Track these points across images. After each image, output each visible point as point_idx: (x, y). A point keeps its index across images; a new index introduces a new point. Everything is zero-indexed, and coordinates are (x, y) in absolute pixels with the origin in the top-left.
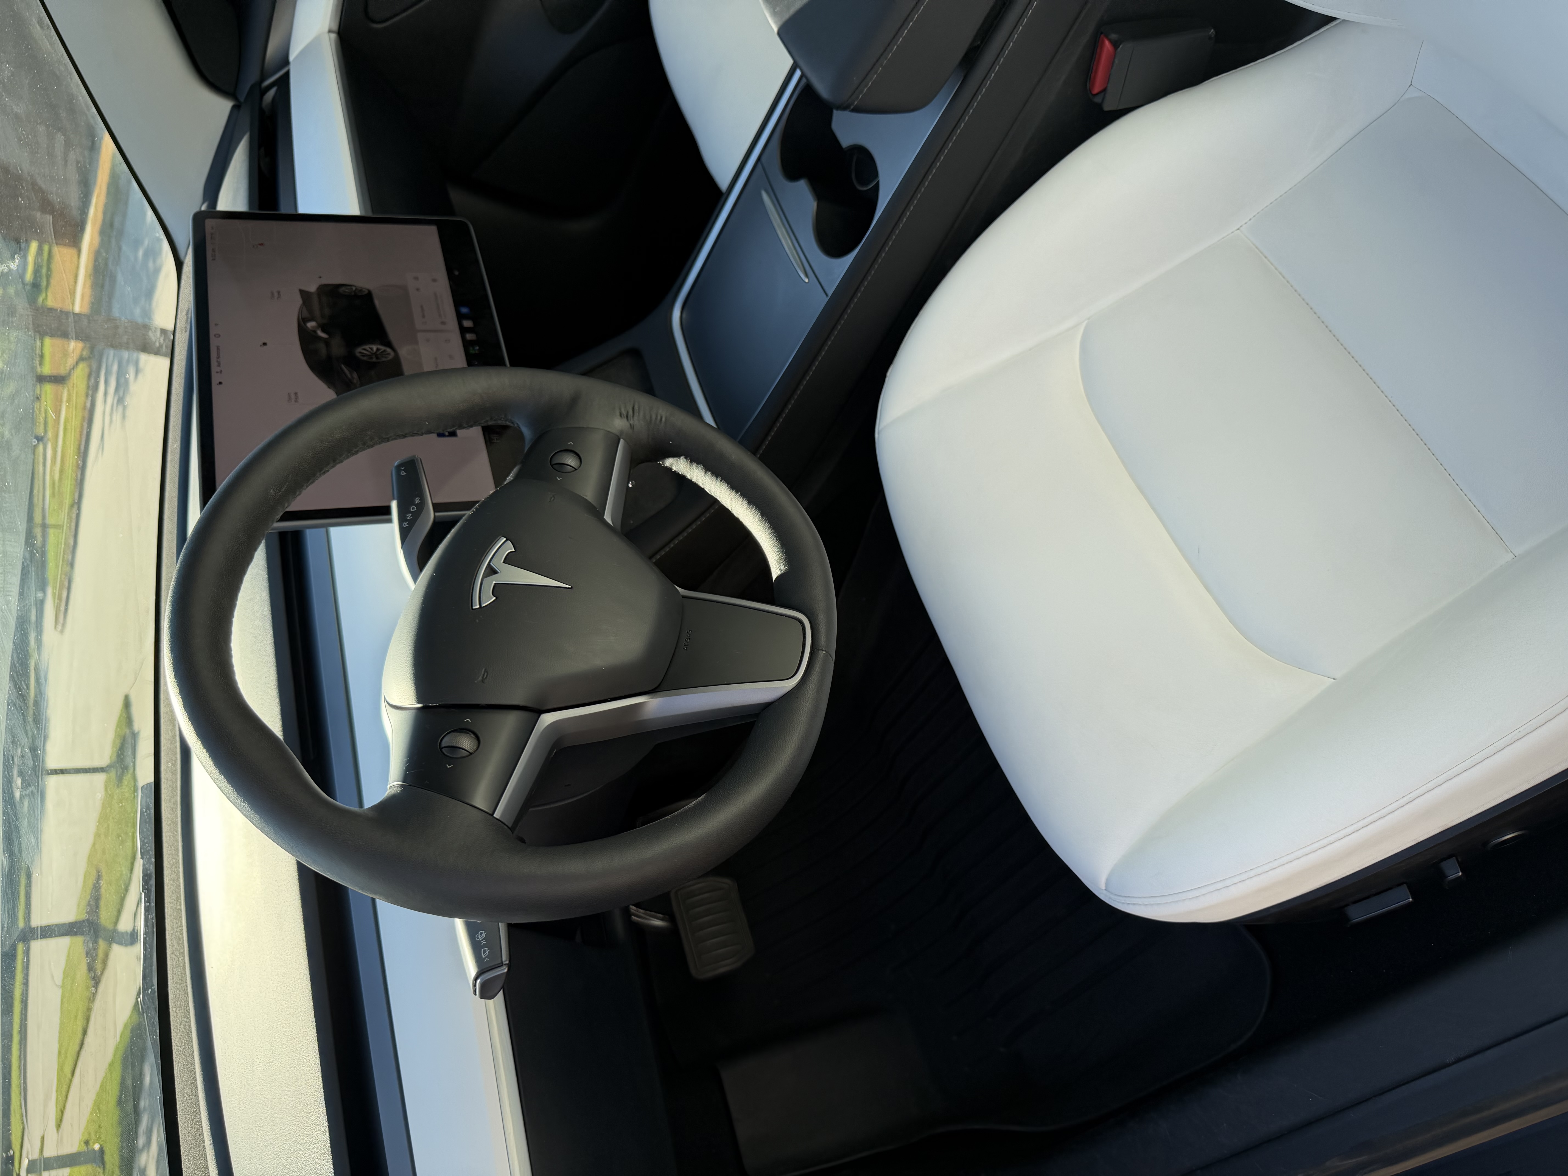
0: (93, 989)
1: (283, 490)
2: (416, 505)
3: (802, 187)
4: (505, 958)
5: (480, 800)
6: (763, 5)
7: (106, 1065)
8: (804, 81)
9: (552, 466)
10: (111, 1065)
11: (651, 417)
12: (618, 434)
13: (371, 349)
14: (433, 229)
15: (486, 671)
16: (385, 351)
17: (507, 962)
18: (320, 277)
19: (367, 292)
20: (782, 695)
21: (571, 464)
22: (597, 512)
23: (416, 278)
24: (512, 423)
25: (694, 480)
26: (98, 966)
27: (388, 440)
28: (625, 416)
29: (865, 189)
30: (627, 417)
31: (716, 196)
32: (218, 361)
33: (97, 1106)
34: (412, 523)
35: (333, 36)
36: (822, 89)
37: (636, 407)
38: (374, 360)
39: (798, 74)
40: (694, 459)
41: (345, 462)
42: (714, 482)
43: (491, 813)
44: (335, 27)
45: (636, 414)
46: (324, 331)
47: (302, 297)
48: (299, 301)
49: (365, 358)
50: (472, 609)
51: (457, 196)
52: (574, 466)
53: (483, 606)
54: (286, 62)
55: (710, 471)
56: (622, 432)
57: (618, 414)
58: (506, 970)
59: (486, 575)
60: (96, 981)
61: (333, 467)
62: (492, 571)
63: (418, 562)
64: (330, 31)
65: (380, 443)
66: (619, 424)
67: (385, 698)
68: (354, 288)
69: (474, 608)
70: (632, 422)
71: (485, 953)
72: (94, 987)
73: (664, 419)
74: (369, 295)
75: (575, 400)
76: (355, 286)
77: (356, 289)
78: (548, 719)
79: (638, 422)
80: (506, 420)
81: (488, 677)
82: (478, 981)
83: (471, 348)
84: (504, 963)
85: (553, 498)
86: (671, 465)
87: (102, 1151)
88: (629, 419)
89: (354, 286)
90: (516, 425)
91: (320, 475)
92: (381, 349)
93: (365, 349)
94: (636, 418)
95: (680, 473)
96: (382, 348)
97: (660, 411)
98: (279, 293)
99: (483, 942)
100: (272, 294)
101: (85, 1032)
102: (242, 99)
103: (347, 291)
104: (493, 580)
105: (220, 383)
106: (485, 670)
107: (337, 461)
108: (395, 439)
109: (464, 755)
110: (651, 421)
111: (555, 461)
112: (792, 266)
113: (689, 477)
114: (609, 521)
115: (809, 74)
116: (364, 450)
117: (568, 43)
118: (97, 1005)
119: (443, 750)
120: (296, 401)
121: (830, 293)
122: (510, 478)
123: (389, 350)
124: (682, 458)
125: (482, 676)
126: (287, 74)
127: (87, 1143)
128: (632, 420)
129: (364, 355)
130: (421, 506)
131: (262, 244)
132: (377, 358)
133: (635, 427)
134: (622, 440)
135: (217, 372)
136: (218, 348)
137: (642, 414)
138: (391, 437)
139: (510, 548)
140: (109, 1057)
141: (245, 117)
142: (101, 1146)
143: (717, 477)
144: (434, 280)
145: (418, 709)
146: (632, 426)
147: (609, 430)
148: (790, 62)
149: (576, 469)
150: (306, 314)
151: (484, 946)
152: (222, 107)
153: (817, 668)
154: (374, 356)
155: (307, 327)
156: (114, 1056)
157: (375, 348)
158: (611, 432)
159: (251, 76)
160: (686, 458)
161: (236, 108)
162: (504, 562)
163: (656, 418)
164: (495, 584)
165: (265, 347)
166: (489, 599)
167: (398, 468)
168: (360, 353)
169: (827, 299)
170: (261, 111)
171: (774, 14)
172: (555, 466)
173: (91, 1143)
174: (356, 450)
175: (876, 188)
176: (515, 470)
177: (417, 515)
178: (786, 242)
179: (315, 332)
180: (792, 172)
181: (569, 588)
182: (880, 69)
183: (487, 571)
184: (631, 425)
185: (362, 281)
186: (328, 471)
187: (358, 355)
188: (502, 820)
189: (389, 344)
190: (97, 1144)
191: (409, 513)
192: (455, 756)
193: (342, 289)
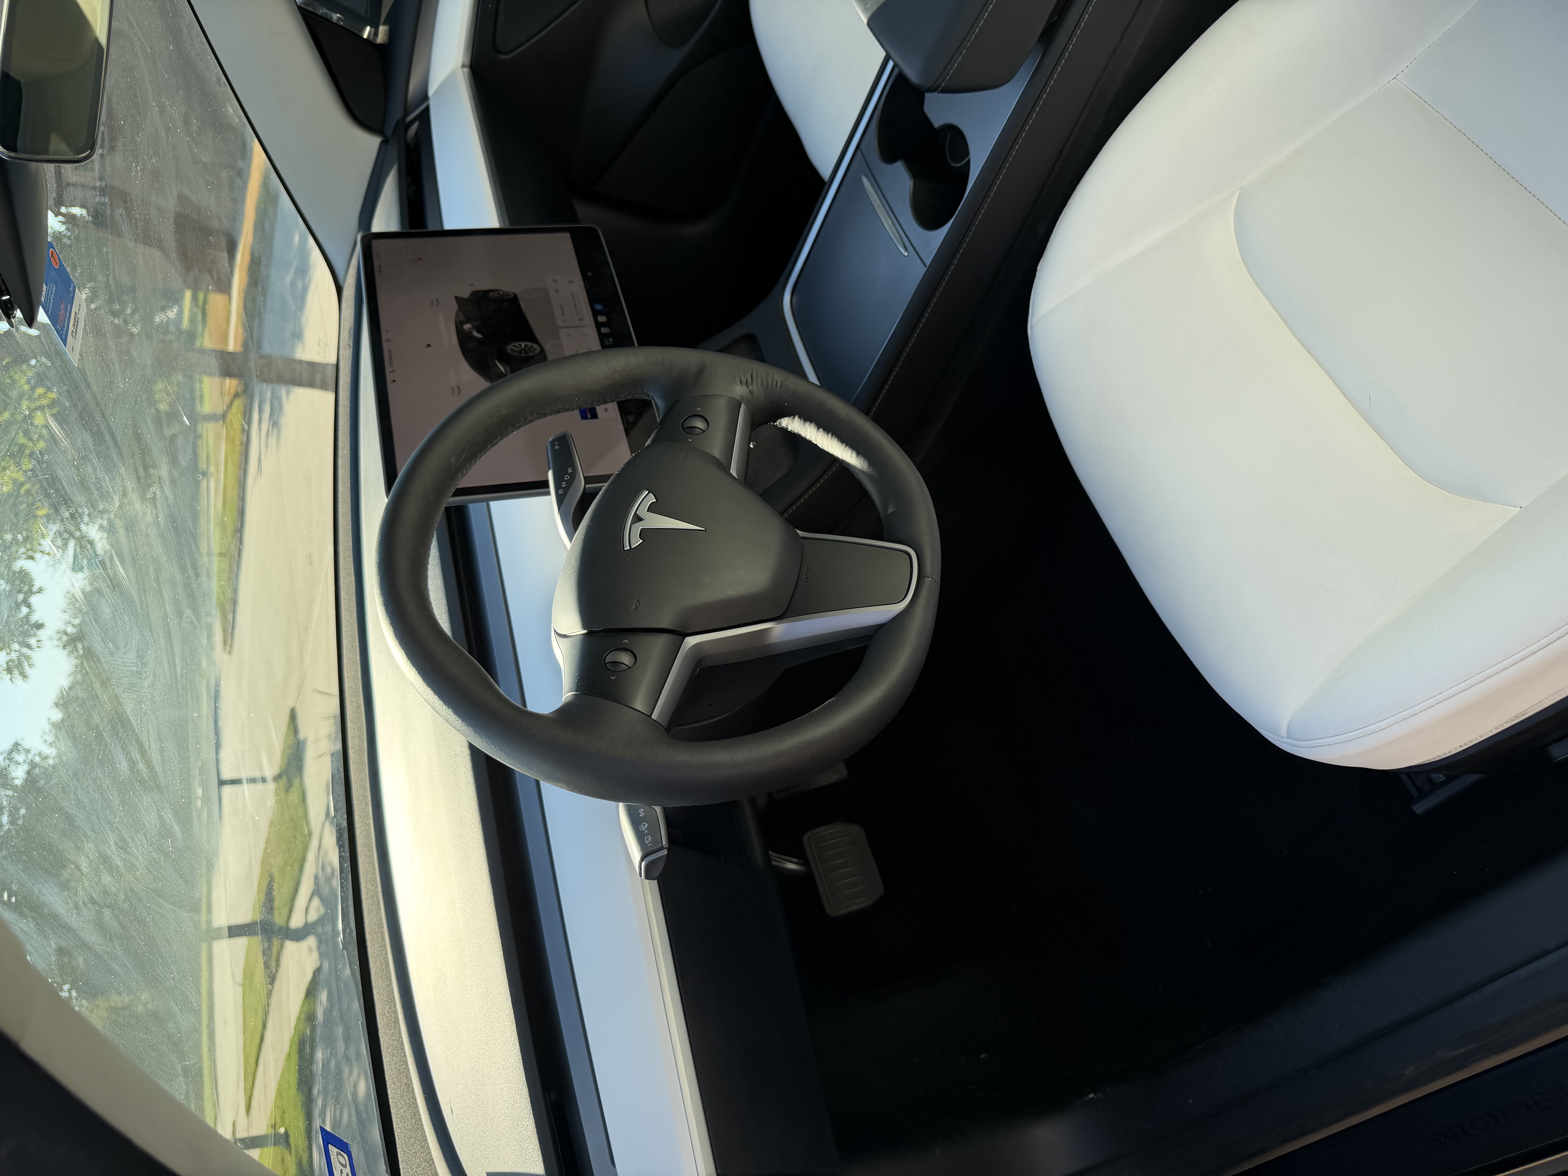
0: (270, 986)
1: (462, 459)
2: (568, 474)
3: (899, 169)
4: (665, 842)
5: (640, 704)
6: (855, 4)
7: (285, 1056)
8: (897, 70)
9: (683, 429)
10: (289, 1055)
11: (767, 383)
12: (739, 400)
13: (520, 345)
14: (567, 236)
15: (638, 601)
16: (532, 346)
17: (667, 846)
18: (472, 285)
19: (513, 295)
20: (893, 617)
21: (700, 427)
22: (726, 468)
23: (555, 281)
24: (648, 396)
25: (808, 437)
26: (273, 964)
27: (545, 415)
28: (745, 383)
29: (959, 165)
30: (747, 384)
31: (819, 185)
32: (390, 362)
33: (280, 1094)
34: (566, 490)
35: (466, 70)
36: (913, 76)
37: (754, 375)
38: (523, 355)
39: (891, 64)
40: (806, 418)
41: (511, 436)
42: (826, 437)
43: (649, 714)
44: (468, 62)
45: (755, 381)
46: (478, 332)
47: (458, 304)
48: (455, 307)
49: (515, 354)
50: (624, 550)
51: (581, 208)
52: (703, 429)
53: (633, 547)
54: (425, 97)
55: (821, 428)
56: (742, 397)
57: (738, 381)
58: (666, 853)
59: (633, 522)
60: (272, 979)
61: (501, 439)
62: (638, 519)
63: (572, 523)
64: (463, 66)
65: (539, 419)
66: (739, 390)
67: (555, 631)
68: (502, 293)
69: (625, 549)
70: (751, 388)
71: (648, 840)
72: (270, 984)
73: (779, 384)
74: (515, 299)
75: (700, 372)
76: (503, 291)
77: (503, 293)
78: (691, 641)
79: (756, 388)
80: (642, 394)
81: (640, 607)
82: (643, 863)
83: (606, 340)
84: (664, 847)
85: (686, 456)
86: (787, 425)
87: (286, 1135)
88: (748, 384)
89: (501, 291)
90: (651, 398)
91: (491, 447)
92: (528, 345)
93: (514, 346)
94: (754, 384)
95: (795, 432)
96: (530, 344)
97: (776, 377)
98: (437, 300)
99: (646, 832)
100: (432, 301)
101: (264, 1026)
102: (389, 134)
103: (496, 295)
104: (639, 526)
105: (394, 381)
106: (637, 599)
107: (504, 435)
108: (551, 414)
109: (624, 669)
110: (768, 386)
111: (686, 425)
112: (892, 242)
113: (803, 435)
114: (735, 475)
115: (899, 62)
116: (526, 424)
117: (676, 57)
118: (274, 1001)
119: (607, 665)
120: (459, 394)
121: (928, 263)
122: (648, 442)
123: (535, 346)
124: (797, 417)
125: (635, 605)
126: (427, 109)
127: (274, 1127)
128: (751, 386)
129: (514, 351)
130: (574, 475)
132: (526, 353)
133: (754, 392)
134: (743, 405)
135: (392, 372)
136: (391, 351)
137: (759, 380)
138: (547, 413)
139: (652, 499)
140: (286, 1049)
141: (393, 150)
142: (285, 1130)
143: (828, 433)
144: (571, 282)
145: (584, 634)
146: (751, 392)
147: (731, 396)
148: (883, 54)
149: (704, 431)
150: (462, 318)
151: (647, 834)
152: (370, 143)
153: (924, 593)
154: (523, 352)
155: (464, 329)
156: (291, 1047)
157: (523, 344)
158: (733, 398)
159: (396, 114)
160: (800, 417)
161: (384, 143)
162: (647, 511)
163: (772, 384)
164: (642, 529)
165: (429, 348)
166: (637, 542)
167: (553, 442)
168: (511, 349)
169: (925, 269)
170: (407, 145)
171: (865, 10)
172: (685, 430)
173: (277, 1126)
174: (519, 424)
175: (968, 164)
176: (652, 436)
177: (570, 483)
178: (887, 222)
179: (471, 333)
180: (889, 155)
181: (703, 530)
182: (965, 51)
183: (634, 519)
184: (750, 390)
185: (507, 286)
186: (497, 443)
187: (509, 351)
188: (658, 721)
189: (535, 340)
190: (282, 1128)
191: (563, 482)
192: (617, 670)
193: (491, 294)
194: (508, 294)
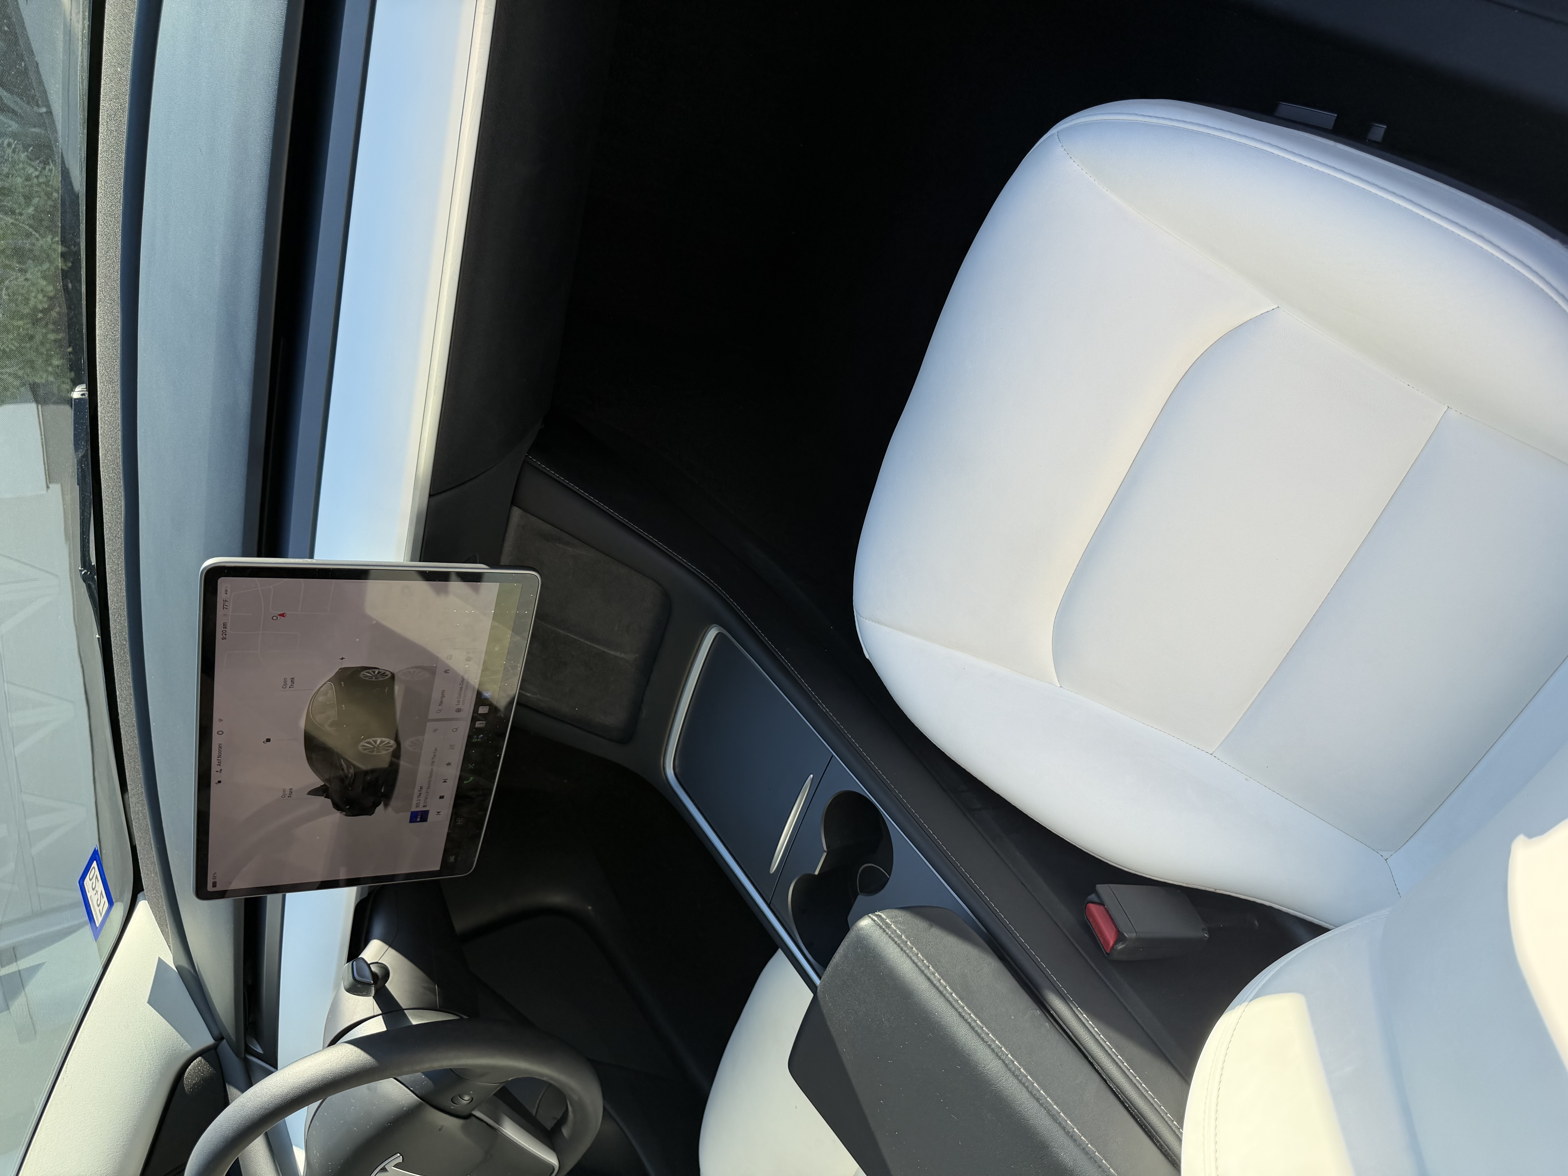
13: (375, 742)
16: (388, 743)
18: (342, 659)
19: (389, 675)
32: (218, 761)
38: (375, 753)
68: (377, 671)
74: (391, 678)
76: (379, 668)
77: (379, 673)
92: (385, 742)
93: (369, 743)
96: (387, 740)
100: (285, 682)
103: (369, 674)
105: (219, 782)
123: (392, 742)
131: (282, 615)
135: (217, 771)
136: (220, 747)
144: (468, 659)
154: (375, 750)
157: (379, 741)
185: (386, 662)
193: (364, 673)
194: (385, 673)
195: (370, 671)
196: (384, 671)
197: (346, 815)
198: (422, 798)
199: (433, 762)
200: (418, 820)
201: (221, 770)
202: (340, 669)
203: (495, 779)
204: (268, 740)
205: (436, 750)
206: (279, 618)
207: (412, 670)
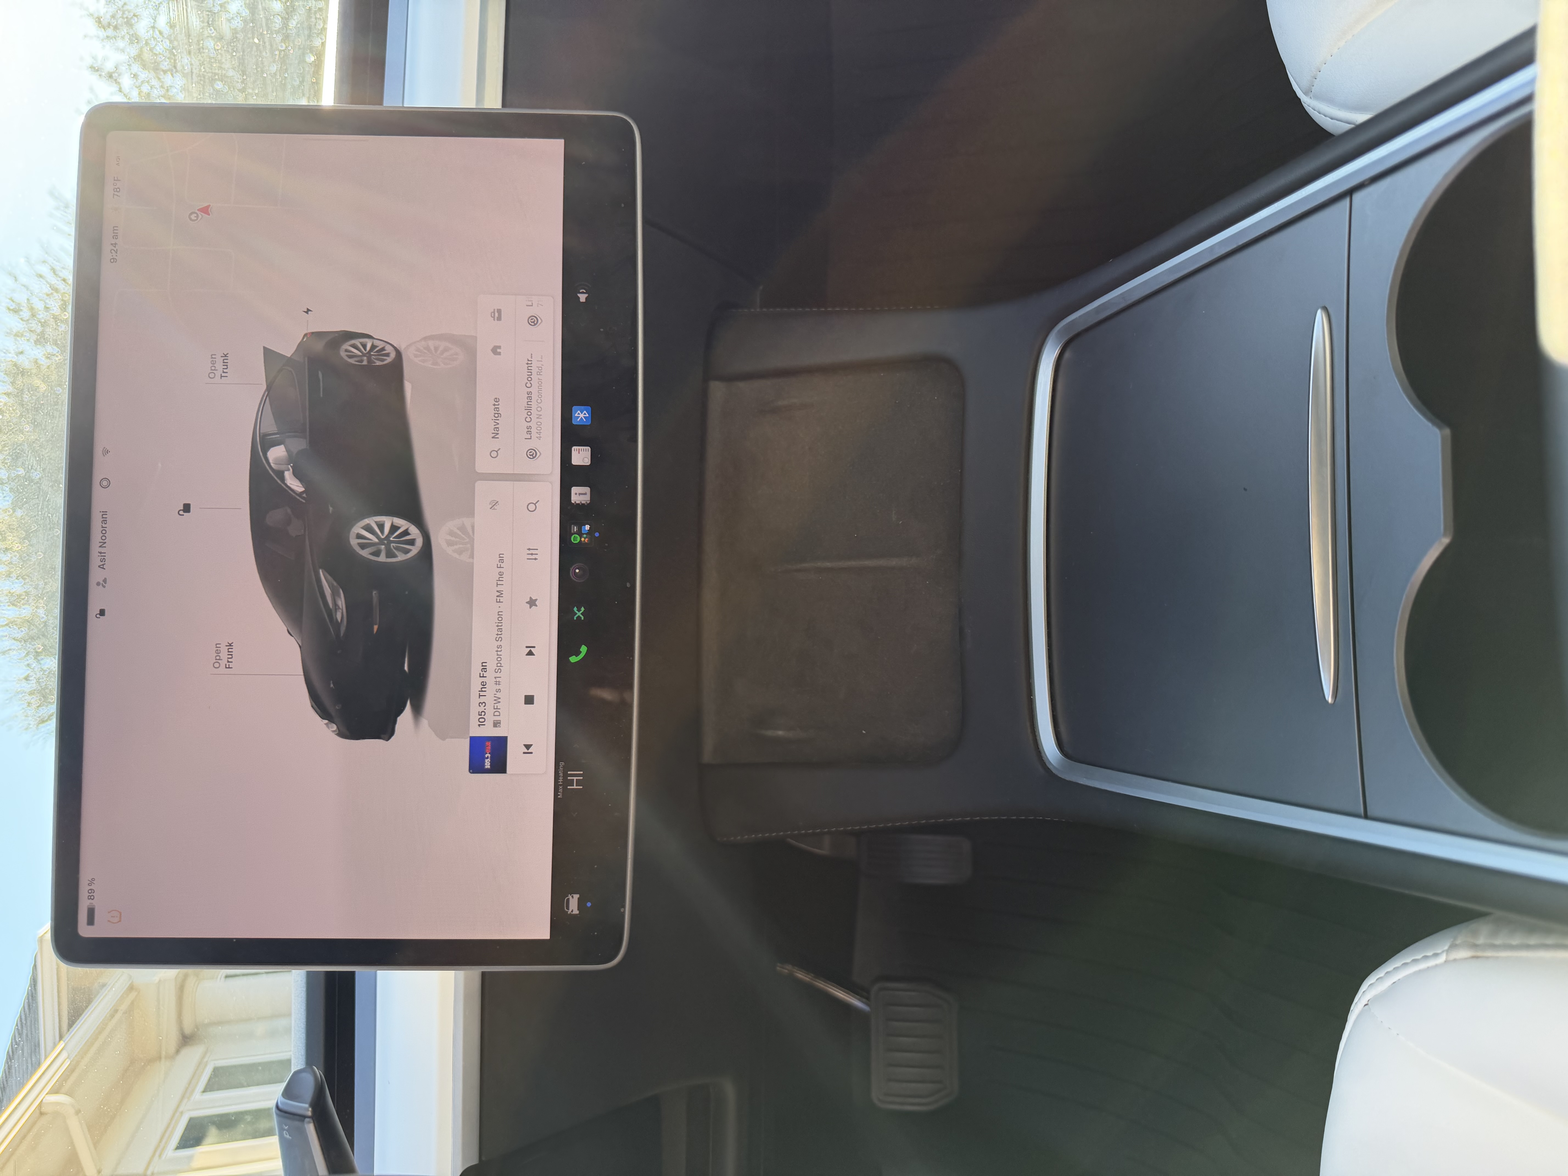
14: (558, 149)
16: (407, 533)
18: (307, 313)
19: (393, 356)
46: (298, 473)
47: (268, 377)
48: (260, 385)
68: (370, 345)
74: (394, 370)
77: (373, 348)
92: (399, 529)
93: (368, 528)
96: (403, 525)
103: (356, 353)
105: (103, 611)
123: (414, 532)
135: (100, 586)
136: (106, 519)
150: (269, 422)
155: (267, 462)
157: (388, 525)
165: (187, 516)
179: (280, 474)
185: (384, 322)
189: (416, 514)
193: (346, 346)
194: (383, 349)
195: (357, 342)
196: (380, 345)
197: (341, 734)
198: (489, 699)
199: (500, 594)
200: (487, 765)
201: (105, 581)
202: (305, 335)
203: (633, 656)
204: (187, 508)
205: (501, 560)
206: (200, 216)
207: (431, 344)
